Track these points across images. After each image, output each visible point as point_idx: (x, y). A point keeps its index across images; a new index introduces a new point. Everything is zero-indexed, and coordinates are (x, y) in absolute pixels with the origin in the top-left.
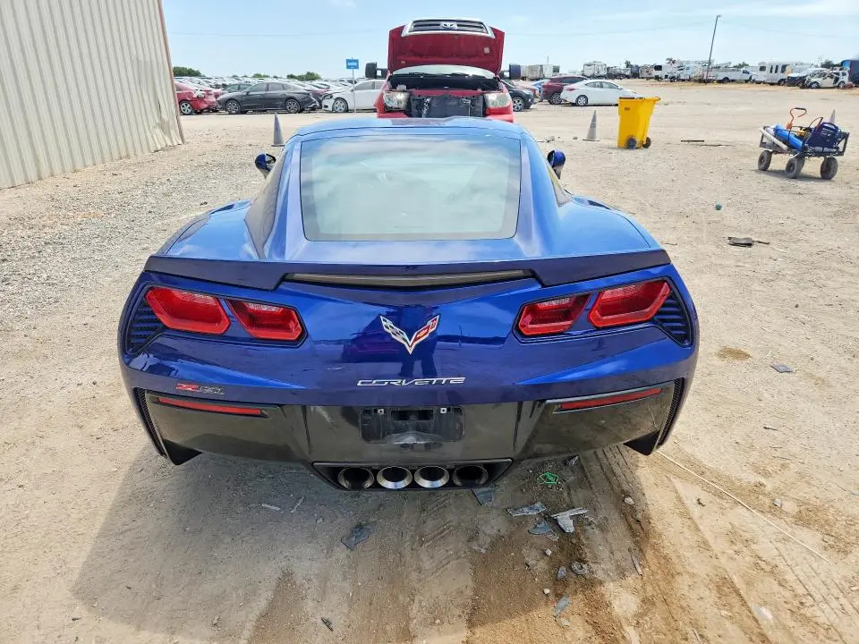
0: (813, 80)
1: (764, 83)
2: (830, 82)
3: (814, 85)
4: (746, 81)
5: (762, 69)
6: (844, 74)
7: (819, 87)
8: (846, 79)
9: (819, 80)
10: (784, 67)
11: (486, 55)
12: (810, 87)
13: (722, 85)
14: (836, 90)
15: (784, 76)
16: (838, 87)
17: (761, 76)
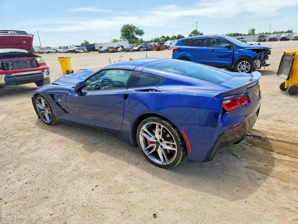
0: (78, 51)
1: (62, 52)
2: (82, 51)
3: (78, 52)
4: (56, 52)
5: (60, 48)
6: (85, 49)
7: (80, 53)
8: (86, 50)
9: (79, 50)
10: (67, 47)
11: (24, 44)
12: (78, 53)
13: (48, 54)
14: (85, 53)
15: (69, 50)
16: (85, 52)
17: (61, 50)
